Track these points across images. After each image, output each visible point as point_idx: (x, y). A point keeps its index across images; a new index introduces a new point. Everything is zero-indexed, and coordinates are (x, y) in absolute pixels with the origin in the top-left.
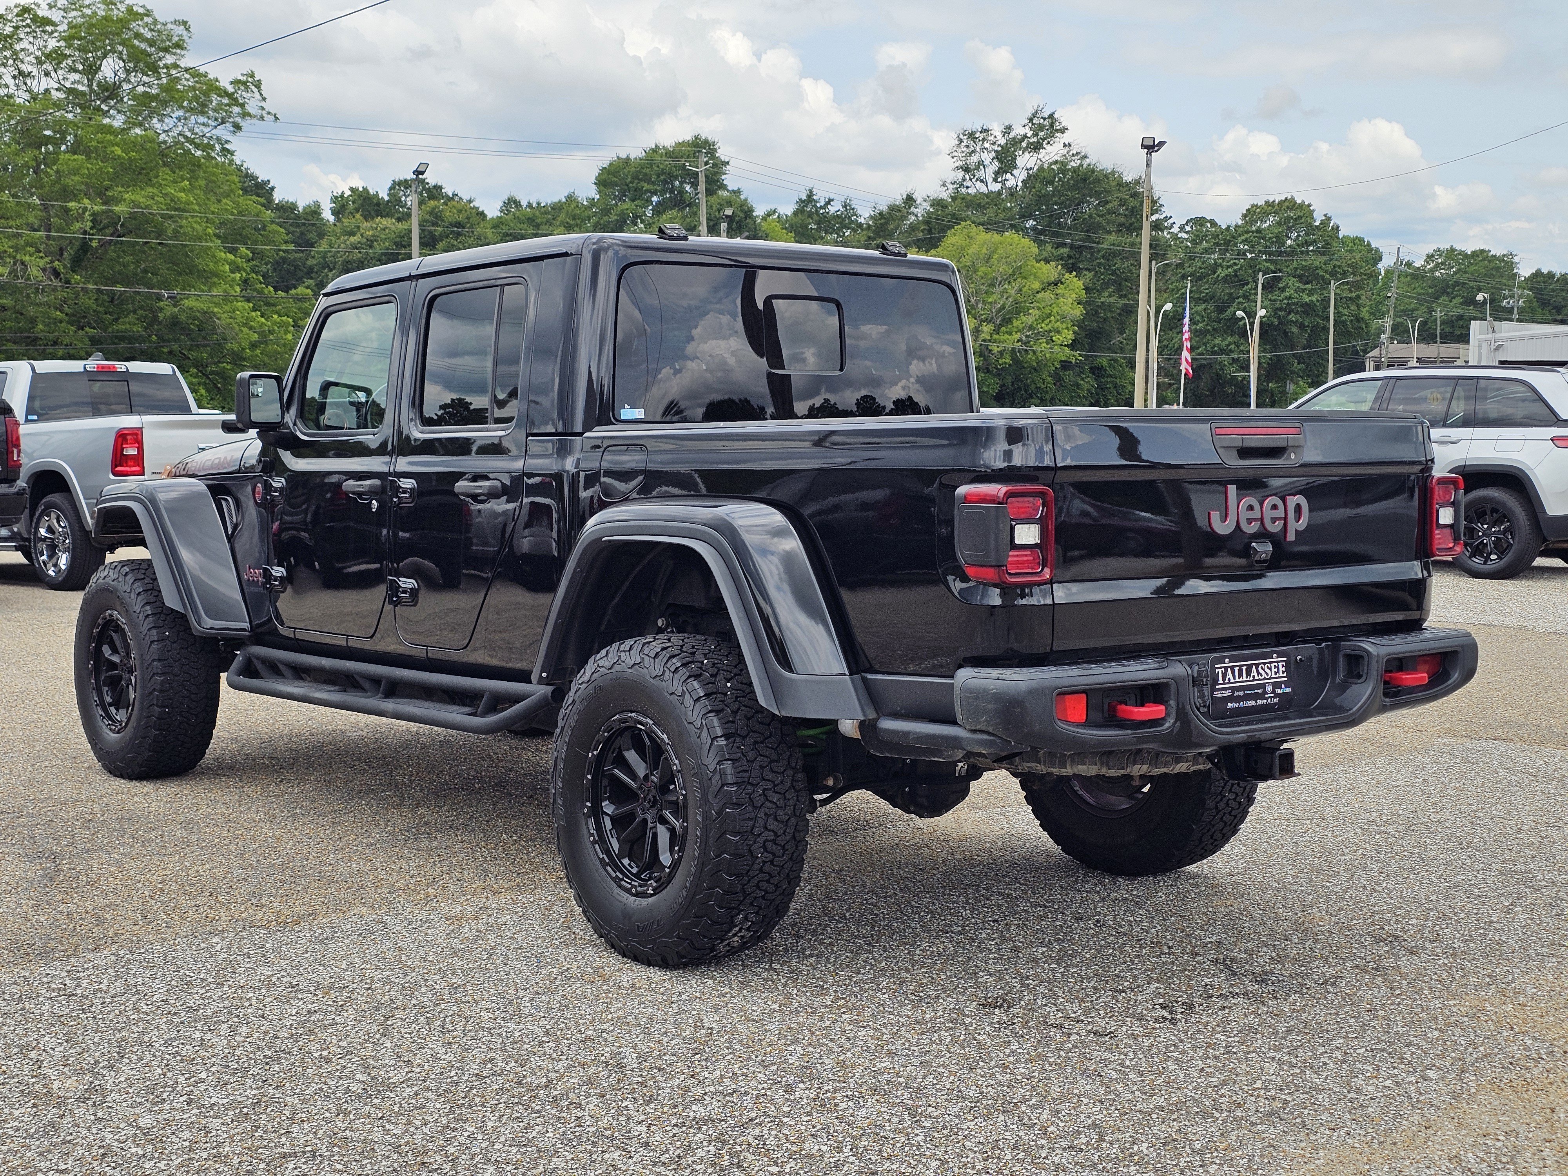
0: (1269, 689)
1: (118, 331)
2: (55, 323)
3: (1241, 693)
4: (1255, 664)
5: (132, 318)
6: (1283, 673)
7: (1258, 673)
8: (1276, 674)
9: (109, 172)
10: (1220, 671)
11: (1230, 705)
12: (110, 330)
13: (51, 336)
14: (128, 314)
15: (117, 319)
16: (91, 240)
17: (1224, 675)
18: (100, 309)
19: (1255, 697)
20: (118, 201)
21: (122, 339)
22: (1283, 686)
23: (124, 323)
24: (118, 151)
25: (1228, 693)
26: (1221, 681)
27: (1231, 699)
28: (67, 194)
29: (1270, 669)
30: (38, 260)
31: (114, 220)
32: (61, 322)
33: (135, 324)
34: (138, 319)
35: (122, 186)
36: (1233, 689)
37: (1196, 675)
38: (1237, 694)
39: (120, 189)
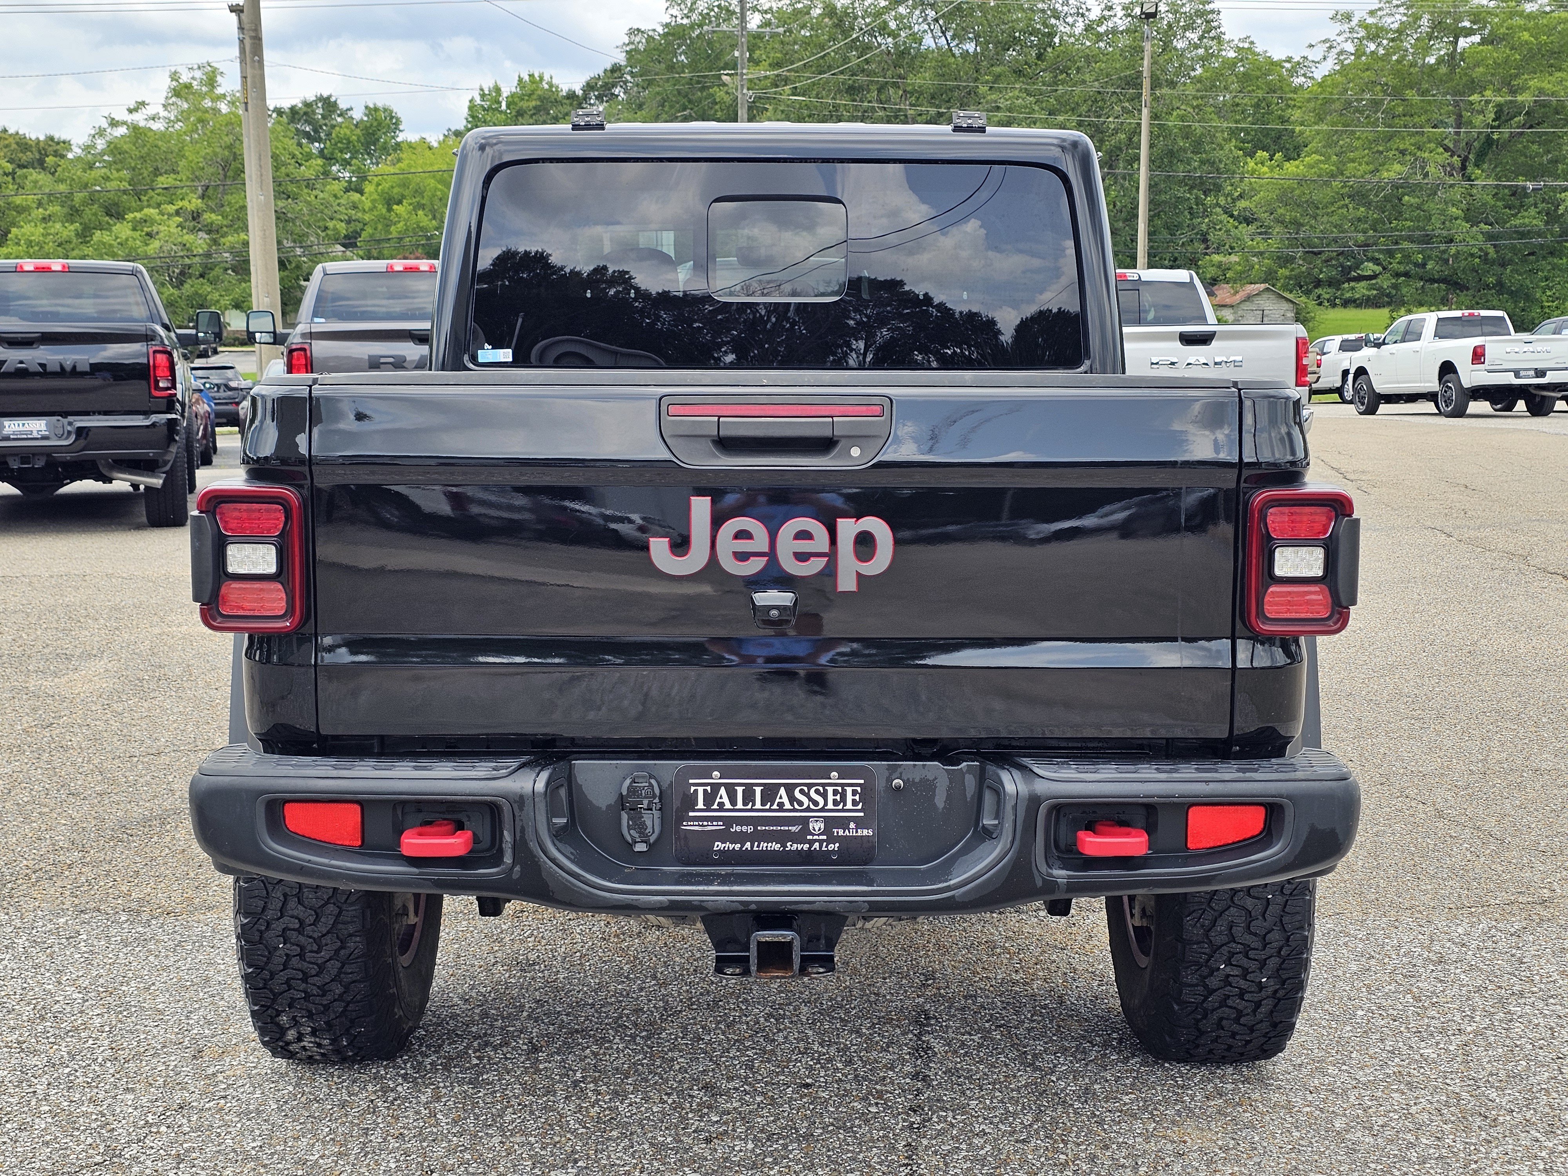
0: (817, 826)
1: (1515, 226)
2: (1451, 221)
3: (750, 829)
4: (784, 785)
5: (1533, 211)
6: (854, 803)
7: (792, 799)
8: (835, 803)
9: (1515, 59)
10: (700, 790)
11: (719, 846)
12: (1508, 225)
13: (1445, 233)
14: (1529, 207)
15: (1516, 214)
16: (1492, 132)
17: (709, 799)
18: (1500, 204)
19: (782, 838)
20: (1523, 89)
21: (1522, 235)
22: (852, 825)
23: (1523, 217)
24: (1526, 36)
25: (718, 826)
26: (700, 805)
27: (723, 836)
28: (1474, 86)
29: (824, 795)
30: (1436, 156)
31: (1517, 109)
32: (1456, 219)
33: (1535, 218)
34: (1539, 213)
35: (1528, 74)
36: (729, 822)
37: (625, 793)
38: (737, 828)
39: (1526, 76)
